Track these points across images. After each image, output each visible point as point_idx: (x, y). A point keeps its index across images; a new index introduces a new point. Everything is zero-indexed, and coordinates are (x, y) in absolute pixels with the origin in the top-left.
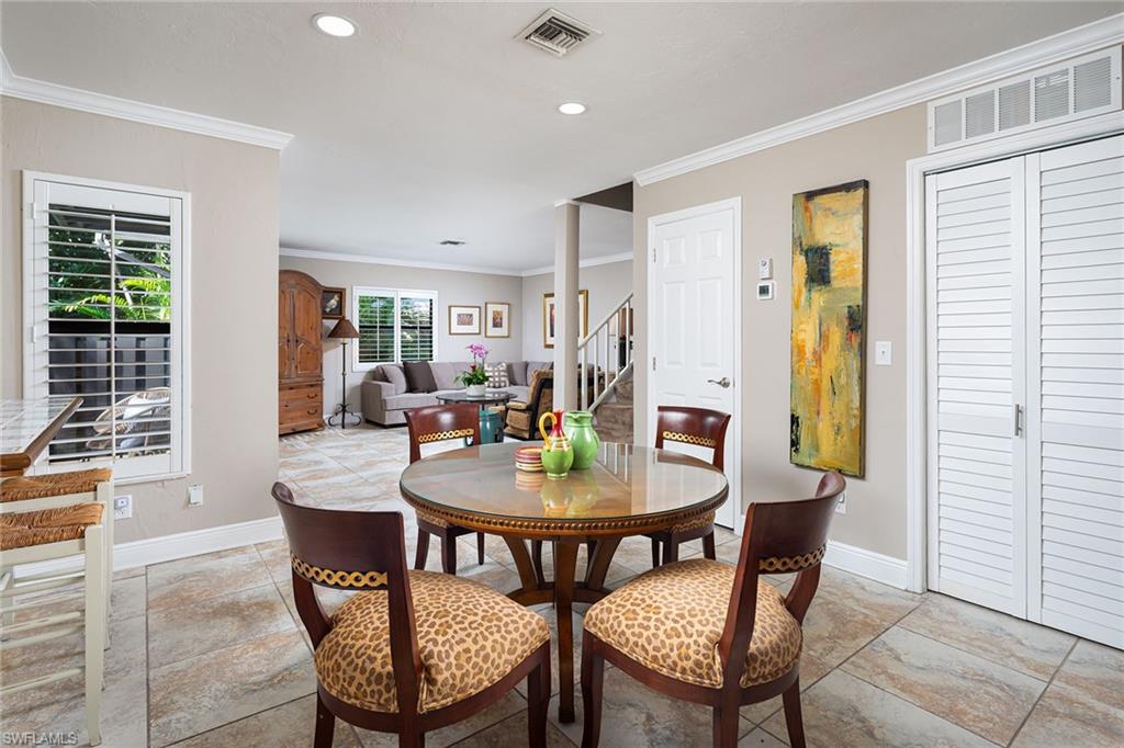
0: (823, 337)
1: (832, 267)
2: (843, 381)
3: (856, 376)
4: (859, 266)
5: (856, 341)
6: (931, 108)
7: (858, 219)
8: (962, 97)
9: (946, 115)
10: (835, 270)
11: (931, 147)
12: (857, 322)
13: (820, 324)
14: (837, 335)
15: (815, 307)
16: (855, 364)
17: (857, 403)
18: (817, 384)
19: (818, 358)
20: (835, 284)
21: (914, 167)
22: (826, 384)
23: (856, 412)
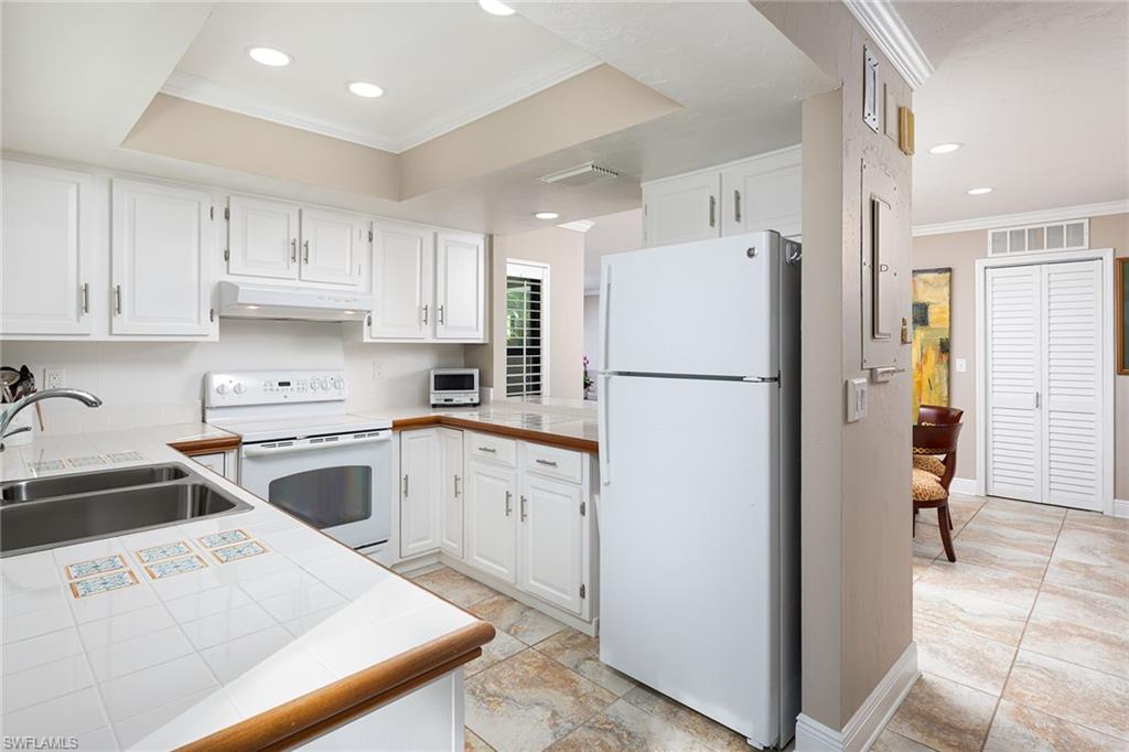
0: (923, 356)
1: (930, 316)
2: (937, 381)
3: (945, 379)
4: (947, 315)
5: (945, 358)
6: (990, 233)
7: (947, 289)
8: (1008, 230)
9: (999, 239)
10: (931, 318)
11: (990, 254)
12: (945, 348)
13: (922, 349)
14: (932, 355)
15: (918, 338)
16: (945, 372)
17: (946, 393)
18: (920, 384)
19: (920, 369)
20: (931, 325)
21: (980, 264)
22: (926, 383)
23: (945, 399)
